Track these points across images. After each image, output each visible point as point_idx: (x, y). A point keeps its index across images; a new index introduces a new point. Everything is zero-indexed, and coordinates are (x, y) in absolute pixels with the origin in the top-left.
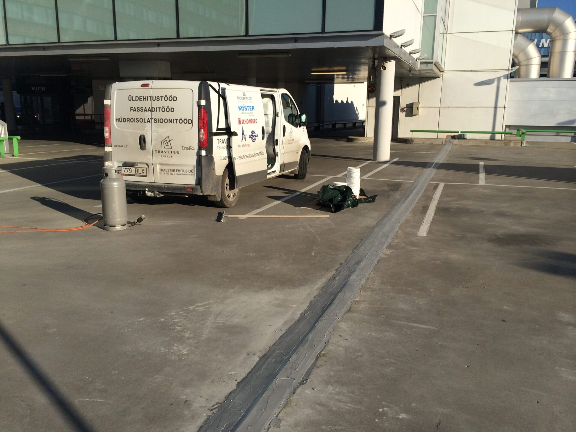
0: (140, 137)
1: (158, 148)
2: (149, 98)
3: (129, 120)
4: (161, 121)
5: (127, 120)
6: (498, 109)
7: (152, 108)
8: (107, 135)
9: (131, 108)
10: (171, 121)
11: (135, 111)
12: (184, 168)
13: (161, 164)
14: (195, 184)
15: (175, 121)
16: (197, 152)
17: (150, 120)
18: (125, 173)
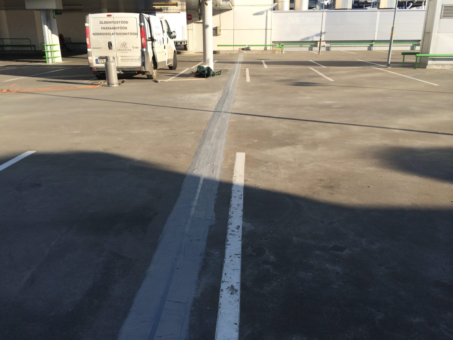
0: (109, 43)
1: (119, 48)
2: (112, 22)
3: (101, 34)
4: (120, 34)
5: (100, 34)
6: (268, 30)
7: (114, 27)
8: (88, 42)
9: (102, 27)
10: (125, 34)
11: (104, 29)
12: (134, 58)
13: (121, 57)
14: (141, 66)
15: (128, 34)
16: (141, 50)
17: (114, 34)
18: (101, 62)
